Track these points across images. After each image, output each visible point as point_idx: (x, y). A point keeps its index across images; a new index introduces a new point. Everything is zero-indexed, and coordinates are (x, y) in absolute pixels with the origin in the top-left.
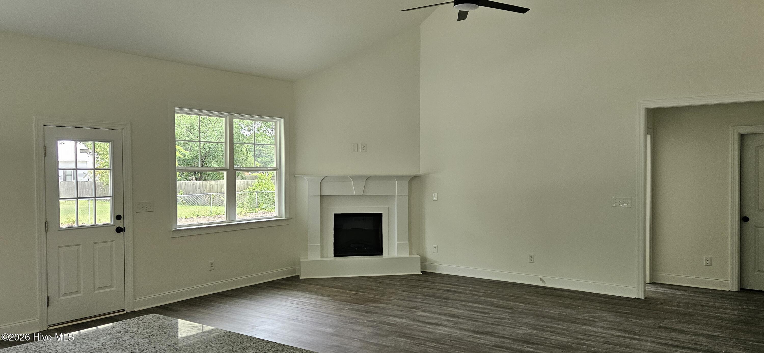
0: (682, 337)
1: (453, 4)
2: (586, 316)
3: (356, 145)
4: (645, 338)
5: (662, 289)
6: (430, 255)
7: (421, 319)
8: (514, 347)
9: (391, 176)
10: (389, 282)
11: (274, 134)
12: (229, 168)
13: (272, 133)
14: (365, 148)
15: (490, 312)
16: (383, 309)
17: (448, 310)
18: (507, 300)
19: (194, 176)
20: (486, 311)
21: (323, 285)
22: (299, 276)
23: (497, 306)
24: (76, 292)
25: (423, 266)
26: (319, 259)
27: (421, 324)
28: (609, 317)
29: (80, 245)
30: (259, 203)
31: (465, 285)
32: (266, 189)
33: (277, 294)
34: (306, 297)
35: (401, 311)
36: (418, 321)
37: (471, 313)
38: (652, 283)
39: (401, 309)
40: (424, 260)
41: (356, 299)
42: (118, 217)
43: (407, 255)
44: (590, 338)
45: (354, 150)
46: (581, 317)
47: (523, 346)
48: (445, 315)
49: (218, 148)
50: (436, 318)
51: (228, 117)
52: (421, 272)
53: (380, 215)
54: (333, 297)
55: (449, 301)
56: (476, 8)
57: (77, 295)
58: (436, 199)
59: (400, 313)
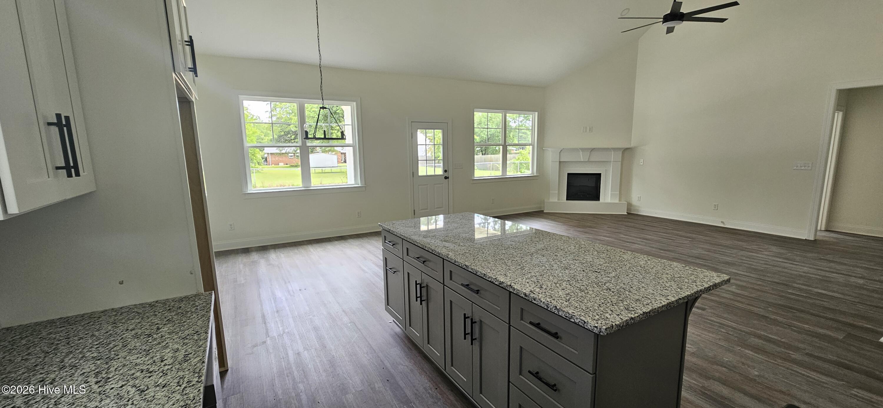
0: (838, 267)
1: (662, 22)
2: (755, 247)
3: (585, 128)
4: (803, 264)
5: (834, 235)
6: (635, 201)
7: (622, 239)
8: (689, 260)
9: (608, 149)
10: (603, 217)
11: (531, 125)
12: (503, 144)
13: (529, 124)
14: (591, 130)
15: (675, 239)
16: (597, 231)
17: (643, 236)
18: (690, 233)
19: (481, 153)
20: (672, 238)
21: (558, 217)
22: (543, 211)
23: (680, 236)
24: (427, 209)
25: (628, 209)
26: (556, 200)
27: (622, 242)
28: (774, 249)
29: (428, 185)
30: (520, 169)
31: (658, 222)
32: (524, 160)
33: (530, 219)
34: (547, 222)
35: (608, 234)
36: (620, 240)
37: (660, 239)
38: (826, 231)
39: (609, 233)
40: (629, 205)
41: (579, 225)
42: (446, 171)
43: (617, 201)
44: (753, 260)
45: (583, 131)
46: (750, 248)
47: (696, 260)
48: (640, 238)
49: (496, 135)
50: (633, 240)
51: (504, 113)
52: (627, 213)
53: (600, 174)
54: (564, 223)
55: (645, 231)
56: (681, 23)
57: (426, 211)
58: (642, 164)
59: (608, 235)
